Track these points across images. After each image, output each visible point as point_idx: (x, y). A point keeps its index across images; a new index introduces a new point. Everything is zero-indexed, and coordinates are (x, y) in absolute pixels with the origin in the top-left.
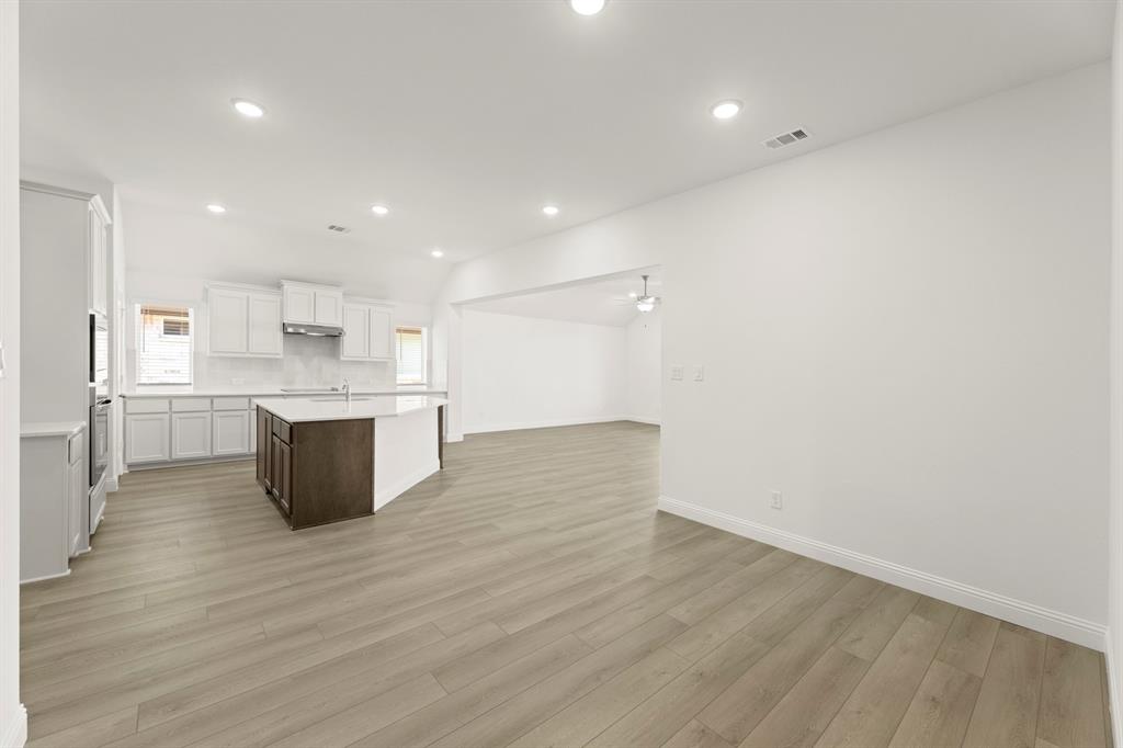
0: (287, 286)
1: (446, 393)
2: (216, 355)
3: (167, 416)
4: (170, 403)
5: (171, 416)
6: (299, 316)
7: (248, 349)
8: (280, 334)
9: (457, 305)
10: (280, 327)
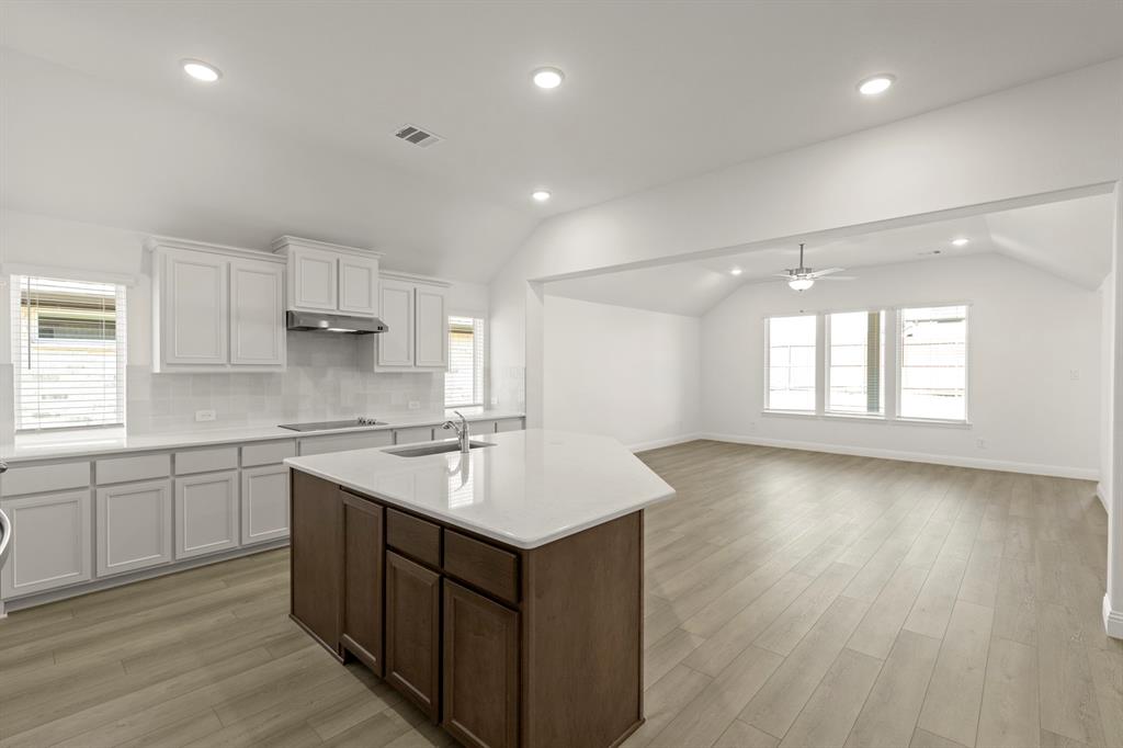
0: (295, 247)
1: (524, 417)
2: (174, 370)
3: (87, 494)
4: (93, 467)
5: (94, 495)
6: (311, 299)
7: (229, 359)
8: (282, 331)
9: (538, 283)
10: (282, 318)
